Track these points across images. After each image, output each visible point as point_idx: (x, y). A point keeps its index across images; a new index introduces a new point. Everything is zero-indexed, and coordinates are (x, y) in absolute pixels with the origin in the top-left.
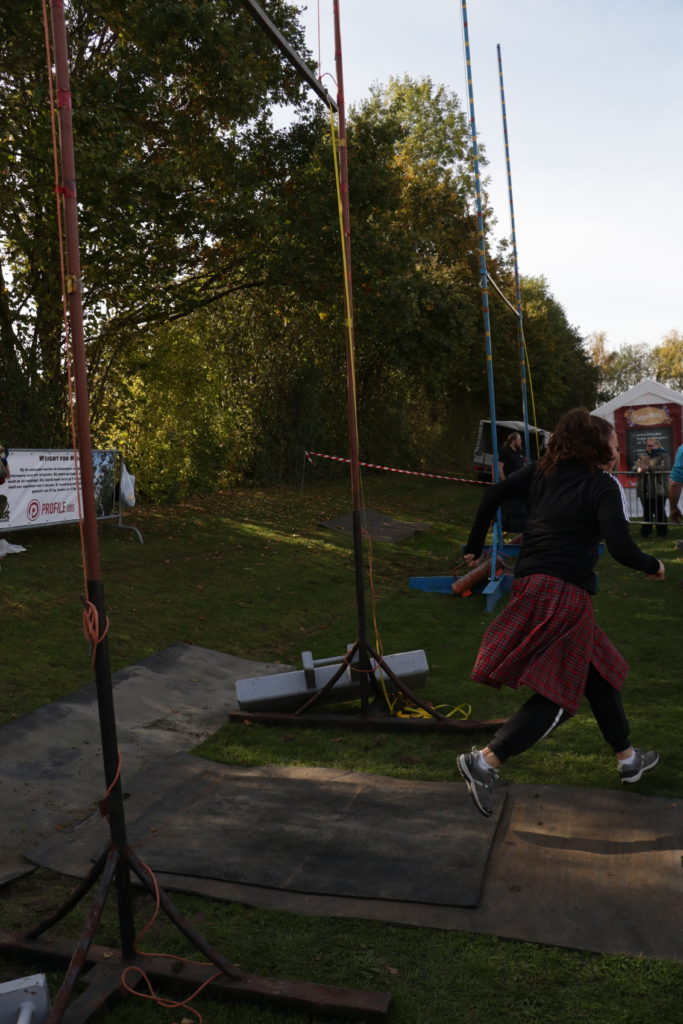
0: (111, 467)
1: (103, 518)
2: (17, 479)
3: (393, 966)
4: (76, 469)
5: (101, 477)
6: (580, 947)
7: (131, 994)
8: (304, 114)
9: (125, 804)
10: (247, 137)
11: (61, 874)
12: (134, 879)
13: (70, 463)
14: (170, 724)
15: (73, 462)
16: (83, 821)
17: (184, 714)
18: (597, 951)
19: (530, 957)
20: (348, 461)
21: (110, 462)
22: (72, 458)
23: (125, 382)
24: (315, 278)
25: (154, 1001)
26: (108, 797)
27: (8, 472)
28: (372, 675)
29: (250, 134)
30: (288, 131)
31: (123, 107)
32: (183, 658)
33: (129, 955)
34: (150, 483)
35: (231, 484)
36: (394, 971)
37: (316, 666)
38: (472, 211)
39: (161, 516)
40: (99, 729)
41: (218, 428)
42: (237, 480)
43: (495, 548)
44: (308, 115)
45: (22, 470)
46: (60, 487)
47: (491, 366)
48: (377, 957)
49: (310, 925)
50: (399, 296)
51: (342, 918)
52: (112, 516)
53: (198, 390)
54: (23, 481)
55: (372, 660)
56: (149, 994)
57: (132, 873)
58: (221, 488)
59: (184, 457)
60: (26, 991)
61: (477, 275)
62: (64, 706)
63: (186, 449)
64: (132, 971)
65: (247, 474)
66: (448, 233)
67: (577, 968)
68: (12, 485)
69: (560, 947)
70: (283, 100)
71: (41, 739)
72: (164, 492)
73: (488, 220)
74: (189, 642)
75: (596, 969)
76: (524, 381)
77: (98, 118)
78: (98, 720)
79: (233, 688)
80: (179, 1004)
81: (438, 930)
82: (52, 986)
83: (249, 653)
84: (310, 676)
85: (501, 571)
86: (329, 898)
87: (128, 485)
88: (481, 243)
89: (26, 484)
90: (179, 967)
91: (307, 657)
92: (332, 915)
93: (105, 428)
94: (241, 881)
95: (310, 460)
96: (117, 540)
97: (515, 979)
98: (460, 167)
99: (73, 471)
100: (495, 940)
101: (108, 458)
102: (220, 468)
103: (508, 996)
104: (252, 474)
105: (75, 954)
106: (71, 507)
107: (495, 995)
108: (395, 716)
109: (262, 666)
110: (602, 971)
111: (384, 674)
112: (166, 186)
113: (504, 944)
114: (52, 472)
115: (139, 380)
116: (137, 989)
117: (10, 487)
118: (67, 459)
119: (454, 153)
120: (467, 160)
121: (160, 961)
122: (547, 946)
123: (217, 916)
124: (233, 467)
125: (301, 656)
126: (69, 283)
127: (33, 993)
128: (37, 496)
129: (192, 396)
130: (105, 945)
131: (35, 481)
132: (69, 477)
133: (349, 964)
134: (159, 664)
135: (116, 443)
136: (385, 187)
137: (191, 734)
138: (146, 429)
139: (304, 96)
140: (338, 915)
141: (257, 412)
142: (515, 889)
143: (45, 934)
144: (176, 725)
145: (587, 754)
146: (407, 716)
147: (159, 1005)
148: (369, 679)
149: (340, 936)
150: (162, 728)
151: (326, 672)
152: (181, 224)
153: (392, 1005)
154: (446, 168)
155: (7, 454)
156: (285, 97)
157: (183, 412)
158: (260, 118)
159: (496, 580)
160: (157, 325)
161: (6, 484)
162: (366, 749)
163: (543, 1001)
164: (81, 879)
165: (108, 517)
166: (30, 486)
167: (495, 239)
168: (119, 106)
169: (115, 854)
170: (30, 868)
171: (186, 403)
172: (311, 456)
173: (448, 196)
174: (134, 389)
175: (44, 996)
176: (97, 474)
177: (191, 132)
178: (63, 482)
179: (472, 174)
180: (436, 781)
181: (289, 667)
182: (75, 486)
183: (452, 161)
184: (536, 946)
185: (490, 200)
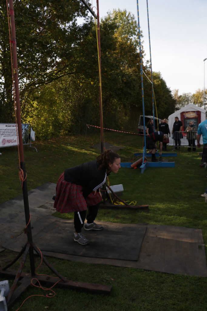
0: (28, 129)
1: (25, 144)
3: (112, 278)
4: (17, 129)
5: (24, 132)
6: (168, 272)
7: (34, 286)
8: (87, 20)
9: (32, 230)
10: (69, 27)
11: (13, 251)
12: (35, 252)
13: (15, 128)
14: (45, 207)
15: (16, 127)
16: (19, 235)
17: (50, 204)
18: (172, 273)
19: (153, 275)
20: (100, 127)
21: (27, 127)
22: (16, 126)
23: (32, 103)
24: (90, 71)
25: (41, 288)
26: (27, 228)
28: (107, 192)
29: (70, 27)
30: (82, 25)
31: (31, 17)
32: (49, 187)
33: (33, 275)
34: (40, 134)
35: (64, 134)
36: (113, 279)
38: (138, 51)
39: (43, 144)
40: (24, 208)
41: (60, 117)
42: (66, 133)
43: (144, 154)
44: (88, 21)
45: (0, 130)
46: (12, 135)
47: (143, 99)
48: (107, 275)
49: (88, 266)
50: (115, 77)
51: (97, 264)
52: (28, 144)
53: (54, 106)
55: (107, 187)
56: (39, 286)
57: (34, 250)
58: (61, 135)
59: (50, 126)
60: (2, 285)
61: (139, 71)
62: (14, 201)
63: (50, 124)
64: (34, 279)
65: (69, 131)
66: (131, 58)
67: (167, 278)
69: (162, 272)
70: (81, 16)
71: (7, 211)
72: (44, 137)
73: (143, 54)
74: (51, 182)
75: (172, 279)
76: (153, 103)
77: (23, 20)
78: (24, 205)
80: (48, 289)
81: (126, 267)
82: (10, 284)
85: (146, 161)
86: (93, 258)
87: (33, 134)
88: (141, 61)
89: (1, 134)
90: (49, 278)
92: (94, 263)
93: (26, 117)
94: (67, 253)
95: (88, 127)
96: (30, 151)
97: (148, 281)
98: (135, 38)
99: (16, 130)
100: (143, 270)
101: (27, 126)
102: (61, 130)
103: (146, 287)
104: (71, 131)
105: (17, 275)
106: (15, 141)
107: (142, 286)
108: (113, 204)
110: (174, 279)
111: (110, 192)
112: (45, 42)
113: (145, 272)
114: (9, 130)
115: (36, 102)
116: (36, 285)
118: (14, 126)
119: (133, 33)
120: (137, 35)
121: (43, 277)
122: (158, 272)
123: (59, 263)
124: (65, 129)
126: (14, 71)
127: (5, 286)
128: (5, 138)
129: (52, 108)
130: (26, 272)
131: (4, 133)
132: (15, 132)
133: (99, 277)
134: (42, 188)
135: (29, 122)
136: (112, 44)
137: (52, 209)
138: (38, 117)
139: (87, 15)
140: (96, 263)
141: (72, 113)
142: (149, 255)
143: (8, 268)
144: (47, 207)
145: (171, 216)
146: (117, 204)
147: (42, 290)
148: (106, 193)
149: (97, 269)
150: (43, 208)
152: (49, 54)
153: (112, 289)
154: (130, 38)
156: (81, 15)
157: (50, 112)
158: (73, 21)
159: (144, 164)
160: (42, 85)
162: (105, 214)
163: (156, 288)
164: (19, 252)
165: (27, 144)
166: (3, 135)
167: (145, 60)
168: (30, 16)
169: (29, 245)
170: (3, 249)
171: (51, 109)
172: (89, 126)
173: (131, 47)
174: (35, 105)
175: (8, 287)
176: (23, 131)
177: (52, 26)
178: (13, 133)
179: (138, 40)
180: (126, 224)
182: (16, 135)
183: (132, 36)
184: (155, 272)
185: (143, 48)
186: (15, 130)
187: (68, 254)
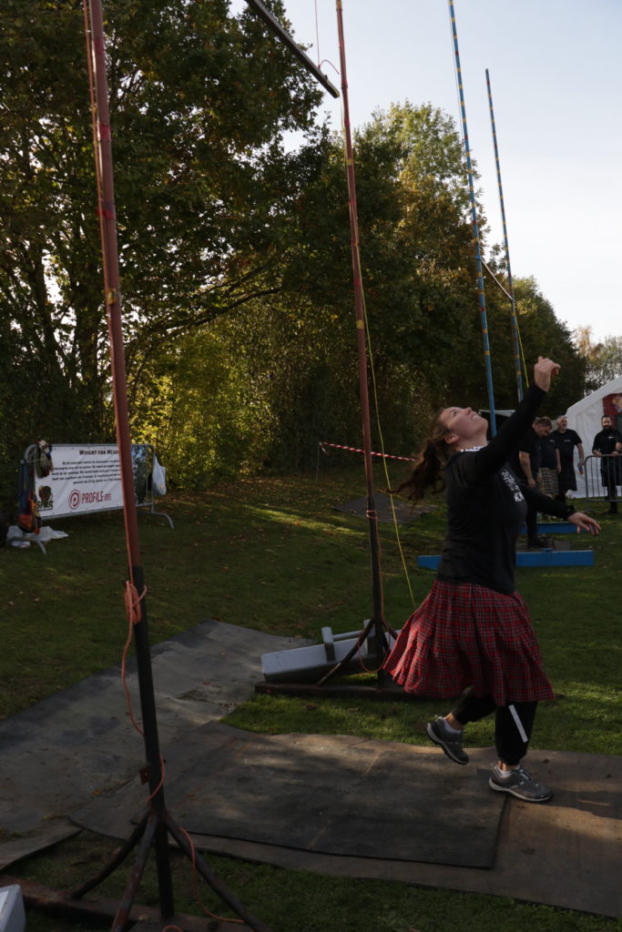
0: (143, 459)
1: (137, 505)
2: (59, 471)
3: (416, 928)
4: (118, 461)
5: (135, 468)
6: (595, 912)
8: (311, 137)
9: (163, 768)
10: (262, 159)
11: (103, 836)
12: (172, 841)
13: (113, 457)
14: (201, 695)
15: (110, 455)
17: (213, 686)
18: (613, 915)
19: (546, 920)
20: (358, 450)
21: (143, 455)
22: (109, 452)
23: (156, 381)
24: (327, 284)
26: (147, 765)
27: (51, 465)
28: (387, 647)
29: (264, 157)
30: (298, 153)
31: (152, 135)
32: (211, 636)
33: (168, 912)
34: (179, 473)
35: (251, 471)
37: (335, 640)
38: (469, 221)
39: (189, 503)
40: (138, 701)
41: (240, 423)
42: (257, 469)
44: (315, 138)
45: (64, 463)
46: (97, 478)
47: (489, 361)
48: (400, 918)
49: (336, 885)
50: (402, 299)
51: (366, 879)
52: (146, 504)
53: (221, 388)
54: (65, 474)
55: (387, 634)
57: (169, 835)
58: (243, 475)
59: (209, 449)
62: (105, 679)
63: (211, 442)
64: (171, 929)
65: (267, 464)
66: (448, 240)
68: (55, 477)
69: (575, 910)
70: (293, 126)
71: (84, 710)
72: (192, 481)
73: (483, 228)
74: (218, 618)
76: (519, 373)
78: (137, 692)
79: (258, 661)
81: (457, 891)
83: (272, 628)
84: (330, 650)
86: (352, 859)
87: (160, 475)
88: (478, 249)
89: (67, 476)
90: (215, 925)
91: (327, 633)
92: (355, 876)
93: (138, 423)
94: (270, 842)
95: (324, 450)
96: (150, 526)
98: (455, 182)
99: (114, 463)
100: (512, 902)
101: (141, 451)
102: (244, 459)
104: (271, 463)
105: (117, 914)
106: (108, 496)
109: (285, 641)
112: (193, 203)
113: (520, 907)
114: (90, 465)
115: (167, 380)
117: (54, 479)
118: (103, 453)
120: (460, 174)
121: (196, 921)
122: (563, 909)
124: (254, 457)
125: (321, 632)
126: (110, 296)
128: (78, 487)
129: (216, 395)
130: (144, 904)
131: (76, 473)
132: (106, 469)
134: (191, 638)
135: (148, 437)
136: (386, 201)
137: (220, 704)
138: (175, 424)
139: (312, 122)
140: (362, 876)
141: (273, 408)
142: (529, 852)
143: (90, 893)
144: (206, 696)
150: (194, 699)
151: (345, 645)
152: (203, 238)
154: (443, 181)
155: (51, 450)
156: (295, 123)
157: (207, 408)
158: (272, 142)
160: (184, 330)
161: (50, 476)
162: (383, 718)
164: (122, 840)
165: (141, 504)
166: (72, 478)
168: (149, 135)
169: (154, 820)
170: (75, 830)
171: (210, 400)
172: (324, 446)
173: (445, 207)
174: (164, 388)
177: (213, 158)
178: (101, 474)
179: (467, 187)
181: (310, 641)
183: (449, 176)
184: (551, 909)
185: (484, 210)
186: (106, 464)
187: (270, 844)
